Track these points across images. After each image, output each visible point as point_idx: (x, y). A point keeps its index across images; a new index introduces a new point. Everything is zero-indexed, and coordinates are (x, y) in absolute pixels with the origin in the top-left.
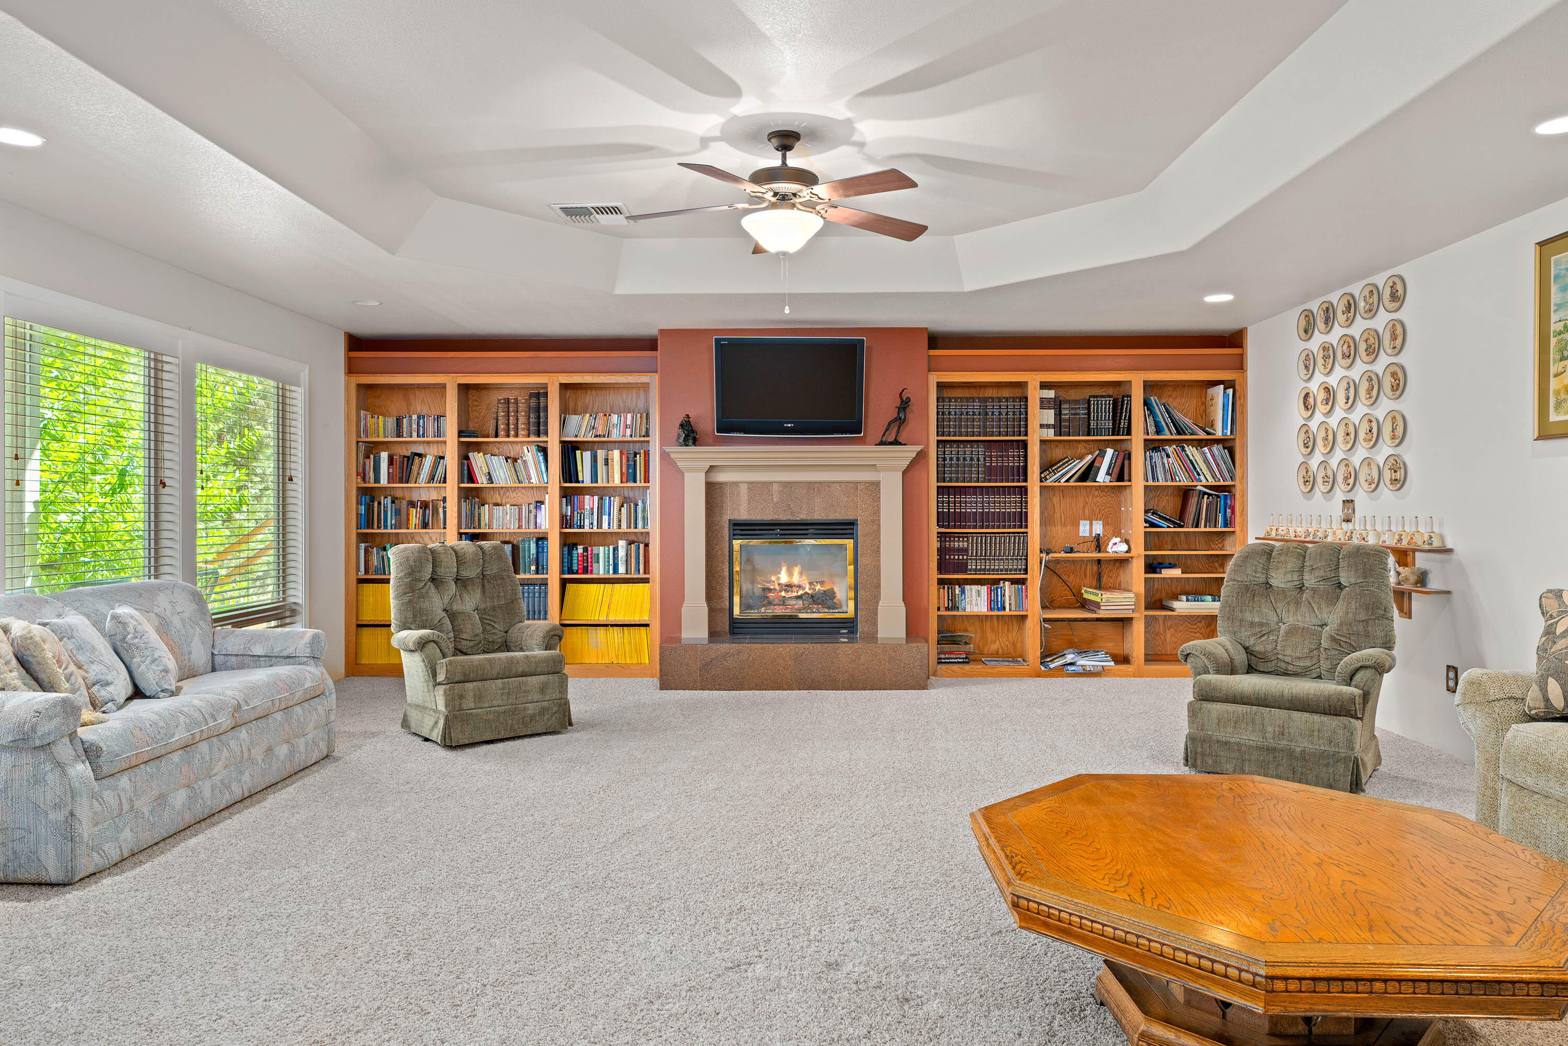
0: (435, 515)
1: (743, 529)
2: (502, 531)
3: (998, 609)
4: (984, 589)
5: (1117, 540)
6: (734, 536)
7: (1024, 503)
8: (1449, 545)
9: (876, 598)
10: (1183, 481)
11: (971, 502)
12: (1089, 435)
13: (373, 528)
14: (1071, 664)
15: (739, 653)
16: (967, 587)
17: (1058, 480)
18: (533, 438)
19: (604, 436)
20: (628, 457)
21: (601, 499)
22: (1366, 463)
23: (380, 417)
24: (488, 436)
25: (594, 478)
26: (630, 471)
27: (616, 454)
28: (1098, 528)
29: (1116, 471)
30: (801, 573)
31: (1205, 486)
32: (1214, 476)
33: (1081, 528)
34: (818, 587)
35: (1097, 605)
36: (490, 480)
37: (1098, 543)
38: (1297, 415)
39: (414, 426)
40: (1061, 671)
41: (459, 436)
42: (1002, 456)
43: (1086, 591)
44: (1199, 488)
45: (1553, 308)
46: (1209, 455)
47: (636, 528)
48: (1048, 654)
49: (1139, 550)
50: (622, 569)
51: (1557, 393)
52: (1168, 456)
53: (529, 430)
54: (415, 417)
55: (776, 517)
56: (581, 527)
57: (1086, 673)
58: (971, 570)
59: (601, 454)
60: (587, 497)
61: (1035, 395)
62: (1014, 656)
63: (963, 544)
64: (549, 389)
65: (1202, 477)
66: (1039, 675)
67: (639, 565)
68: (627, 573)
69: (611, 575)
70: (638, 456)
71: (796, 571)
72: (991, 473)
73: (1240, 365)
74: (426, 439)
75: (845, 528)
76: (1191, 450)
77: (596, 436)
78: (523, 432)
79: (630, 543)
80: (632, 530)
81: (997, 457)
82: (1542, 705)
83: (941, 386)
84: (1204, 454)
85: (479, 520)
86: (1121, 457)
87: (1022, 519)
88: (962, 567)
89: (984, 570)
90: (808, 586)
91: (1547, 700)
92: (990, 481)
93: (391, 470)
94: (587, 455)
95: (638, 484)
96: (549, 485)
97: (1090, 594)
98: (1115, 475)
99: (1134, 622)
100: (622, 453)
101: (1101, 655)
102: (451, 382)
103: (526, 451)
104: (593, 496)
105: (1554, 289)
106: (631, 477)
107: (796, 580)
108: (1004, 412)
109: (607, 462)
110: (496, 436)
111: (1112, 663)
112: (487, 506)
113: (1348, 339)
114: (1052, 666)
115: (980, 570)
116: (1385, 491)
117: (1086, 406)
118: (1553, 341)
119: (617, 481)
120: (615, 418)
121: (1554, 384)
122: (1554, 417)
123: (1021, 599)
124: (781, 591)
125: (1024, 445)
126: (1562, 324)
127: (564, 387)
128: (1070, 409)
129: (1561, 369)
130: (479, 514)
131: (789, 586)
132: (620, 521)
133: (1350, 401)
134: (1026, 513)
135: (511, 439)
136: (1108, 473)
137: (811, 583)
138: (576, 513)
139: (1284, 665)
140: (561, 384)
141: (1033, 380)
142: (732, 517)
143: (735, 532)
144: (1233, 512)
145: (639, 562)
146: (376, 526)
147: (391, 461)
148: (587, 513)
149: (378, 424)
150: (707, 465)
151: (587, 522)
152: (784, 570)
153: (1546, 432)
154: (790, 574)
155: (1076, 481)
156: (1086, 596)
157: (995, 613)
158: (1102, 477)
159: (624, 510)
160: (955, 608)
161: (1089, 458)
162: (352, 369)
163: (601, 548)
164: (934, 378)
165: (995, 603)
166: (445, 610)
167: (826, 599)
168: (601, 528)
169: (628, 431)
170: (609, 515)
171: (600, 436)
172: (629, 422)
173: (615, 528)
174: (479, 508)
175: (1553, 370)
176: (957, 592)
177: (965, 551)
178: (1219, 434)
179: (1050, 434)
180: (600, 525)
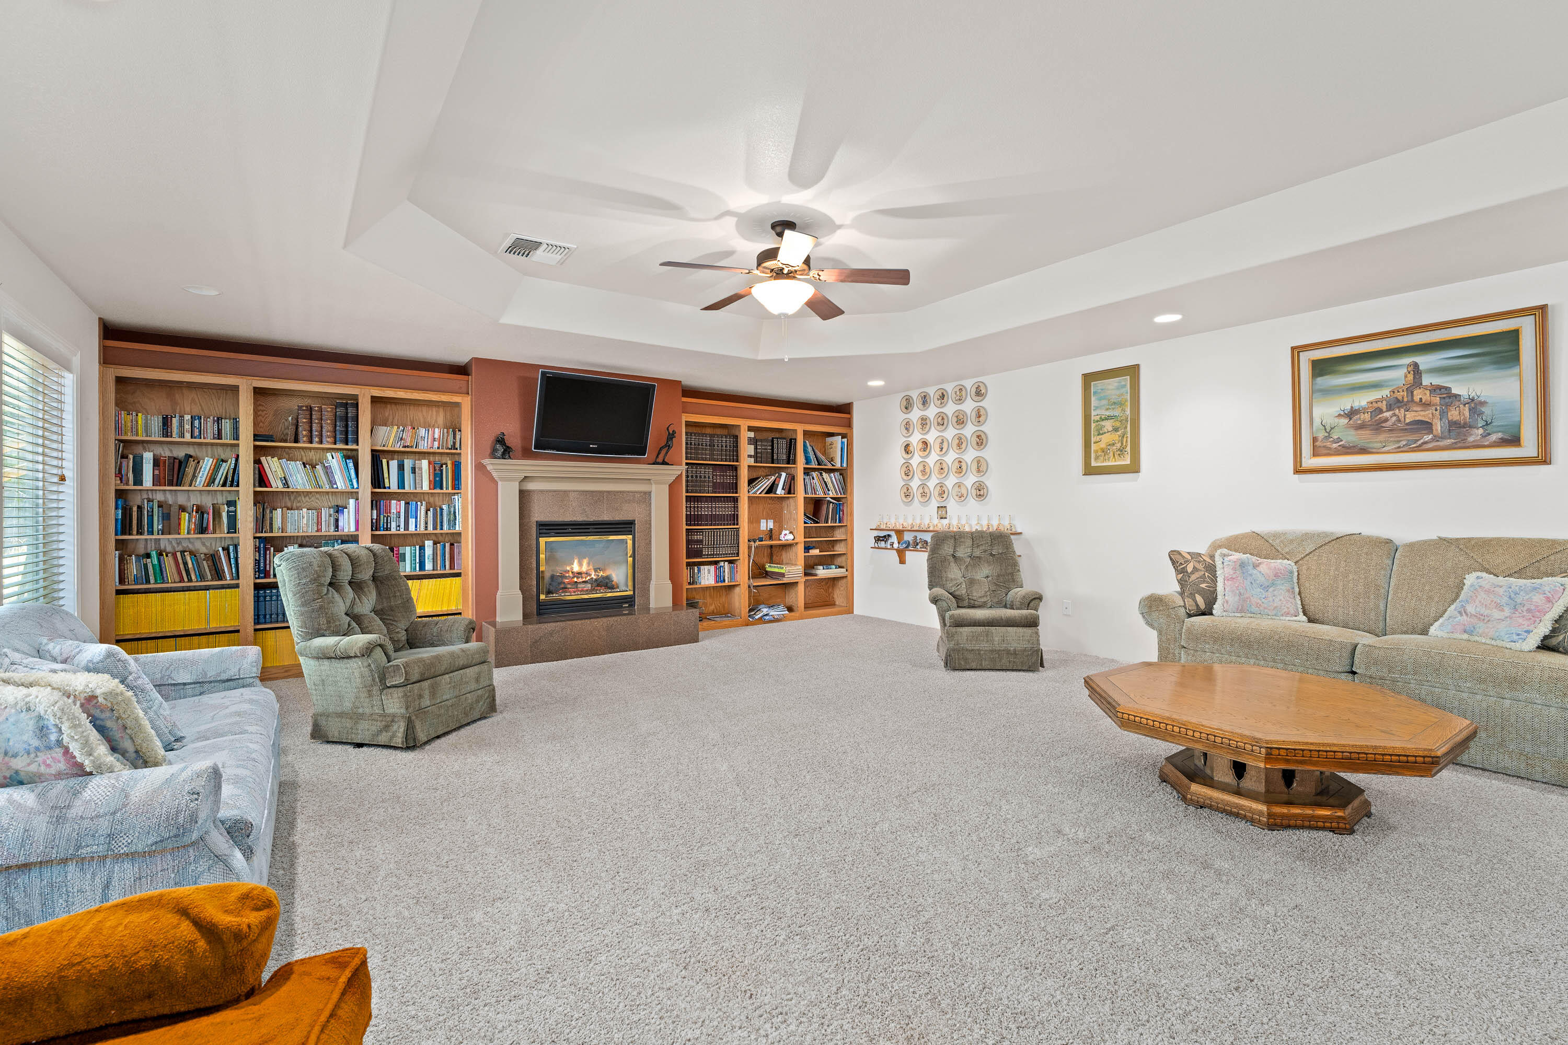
0: (217, 520)
1: (547, 528)
2: (298, 534)
3: (721, 582)
4: (712, 568)
5: (787, 532)
6: (540, 534)
7: (736, 508)
8: (1019, 531)
9: (648, 578)
10: (820, 494)
11: (705, 507)
12: (773, 463)
13: (130, 534)
14: (767, 615)
15: (563, 629)
16: (702, 567)
17: (755, 493)
18: (340, 446)
19: (412, 447)
20: (435, 467)
21: (407, 504)
22: (957, 485)
23: (140, 415)
24: (285, 441)
25: (401, 484)
26: (438, 479)
27: (425, 463)
28: (771, 524)
29: (788, 487)
30: (589, 564)
31: (831, 498)
32: (836, 492)
33: (762, 524)
34: (601, 573)
35: (783, 575)
36: (286, 484)
37: (771, 534)
38: (899, 457)
39: (187, 427)
40: (762, 621)
41: (255, 440)
42: (723, 476)
43: (770, 566)
44: (828, 499)
45: (1092, 408)
46: (833, 479)
47: (442, 529)
48: (753, 609)
49: (801, 538)
50: (429, 566)
51: (1096, 452)
52: (813, 479)
53: (335, 438)
54: (187, 417)
55: (575, 519)
56: (387, 529)
57: (776, 620)
58: (704, 555)
59: (408, 464)
60: (394, 502)
61: (745, 435)
62: (726, 613)
63: (701, 537)
64: (360, 401)
65: (830, 492)
66: (747, 624)
67: (445, 562)
68: (433, 570)
69: (418, 572)
70: (444, 466)
71: (585, 562)
72: (716, 487)
73: (849, 424)
74: (202, 440)
75: (626, 527)
76: (825, 475)
77: (405, 447)
78: (328, 439)
79: (435, 543)
80: (438, 531)
81: (720, 475)
82: (1195, 608)
83: (688, 424)
84: (831, 478)
85: (271, 524)
86: (790, 478)
87: (735, 519)
88: (699, 554)
89: (713, 555)
90: (593, 573)
91: (1197, 605)
92: (715, 492)
93: (157, 472)
94: (394, 464)
95: (444, 490)
96: (360, 491)
97: (769, 568)
98: (787, 490)
99: (799, 584)
100: (430, 463)
101: (781, 607)
102: (246, 386)
103: (330, 458)
104: (399, 501)
105: (1093, 398)
106: (438, 484)
107: (584, 569)
108: (724, 445)
109: (414, 470)
110: (296, 441)
111: (787, 612)
112: (279, 510)
113: (942, 415)
114: (757, 617)
115: (711, 555)
116: (972, 502)
117: (770, 444)
118: (1093, 425)
119: (426, 487)
120: (422, 432)
121: (1094, 447)
122: (1094, 464)
123: (732, 573)
124: (573, 578)
125: (735, 469)
126: (1099, 417)
127: (375, 400)
128: (761, 445)
129: (1098, 440)
130: (271, 519)
131: (580, 574)
132: (426, 523)
133: (944, 450)
134: (737, 515)
135: (315, 445)
136: (783, 489)
137: (596, 570)
138: (382, 516)
139: (972, 602)
140: (372, 397)
141: (744, 424)
142: (539, 519)
143: (541, 531)
144: (843, 514)
145: (445, 559)
146: (135, 532)
147: (156, 462)
148: (393, 516)
149: (137, 422)
150: (523, 475)
151: (393, 525)
152: (576, 561)
153: (1089, 470)
154: (580, 564)
155: (766, 493)
156: (768, 569)
157: (720, 584)
158: (780, 491)
159: (430, 514)
160: (693, 583)
161: (773, 478)
162: (107, 358)
163: (408, 549)
164: (685, 418)
165: (719, 578)
166: (346, 614)
167: (606, 583)
168: (408, 530)
169: (436, 444)
170: (416, 518)
171: (408, 447)
172: (436, 436)
173: (422, 529)
174: (271, 512)
175: (1093, 440)
176: (696, 571)
177: (701, 542)
178: (838, 465)
179: (751, 461)
180: (407, 527)
